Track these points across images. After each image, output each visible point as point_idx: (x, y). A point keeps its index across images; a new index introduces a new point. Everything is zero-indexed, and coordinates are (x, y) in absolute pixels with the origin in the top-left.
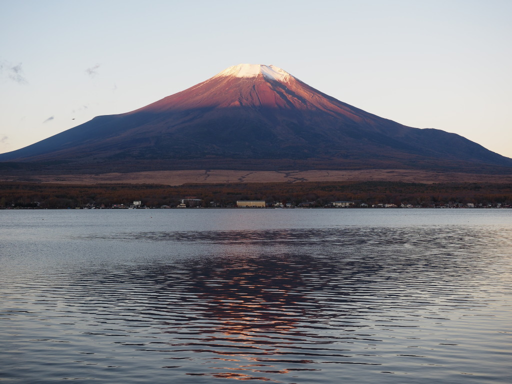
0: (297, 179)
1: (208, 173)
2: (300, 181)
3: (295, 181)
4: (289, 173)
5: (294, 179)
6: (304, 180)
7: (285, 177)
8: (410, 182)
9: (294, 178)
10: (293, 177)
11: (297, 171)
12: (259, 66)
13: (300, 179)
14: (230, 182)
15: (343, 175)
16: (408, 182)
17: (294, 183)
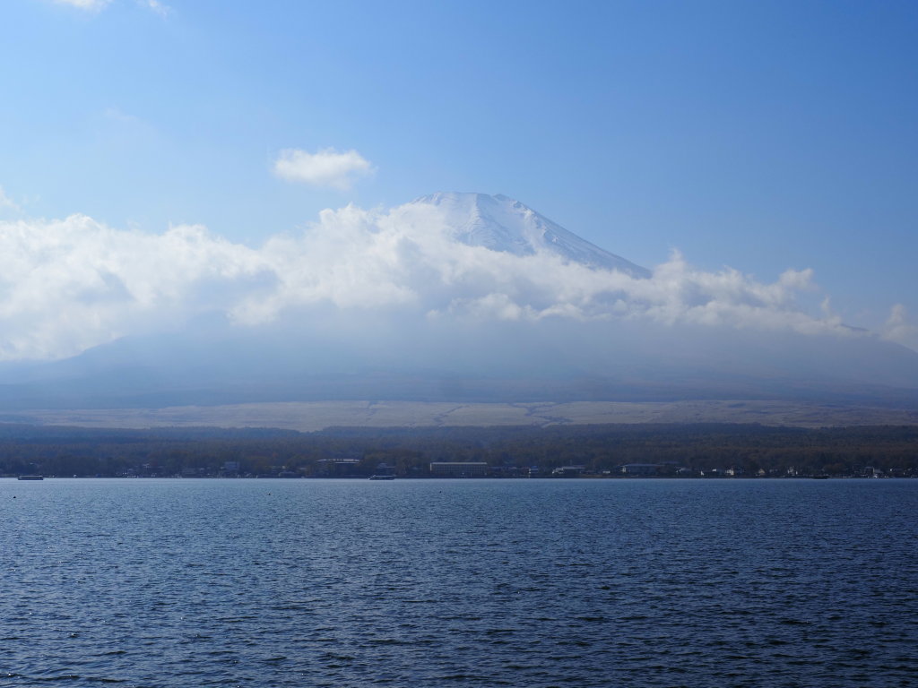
0: (550, 418)
1: (374, 406)
2: (557, 423)
3: (547, 423)
4: (536, 407)
5: (544, 420)
6: (568, 420)
7: (527, 415)
8: (776, 426)
9: (546, 418)
10: (544, 414)
11: (551, 403)
13: (555, 420)
14: (416, 425)
15: (642, 412)
16: (772, 426)
17: (544, 427)
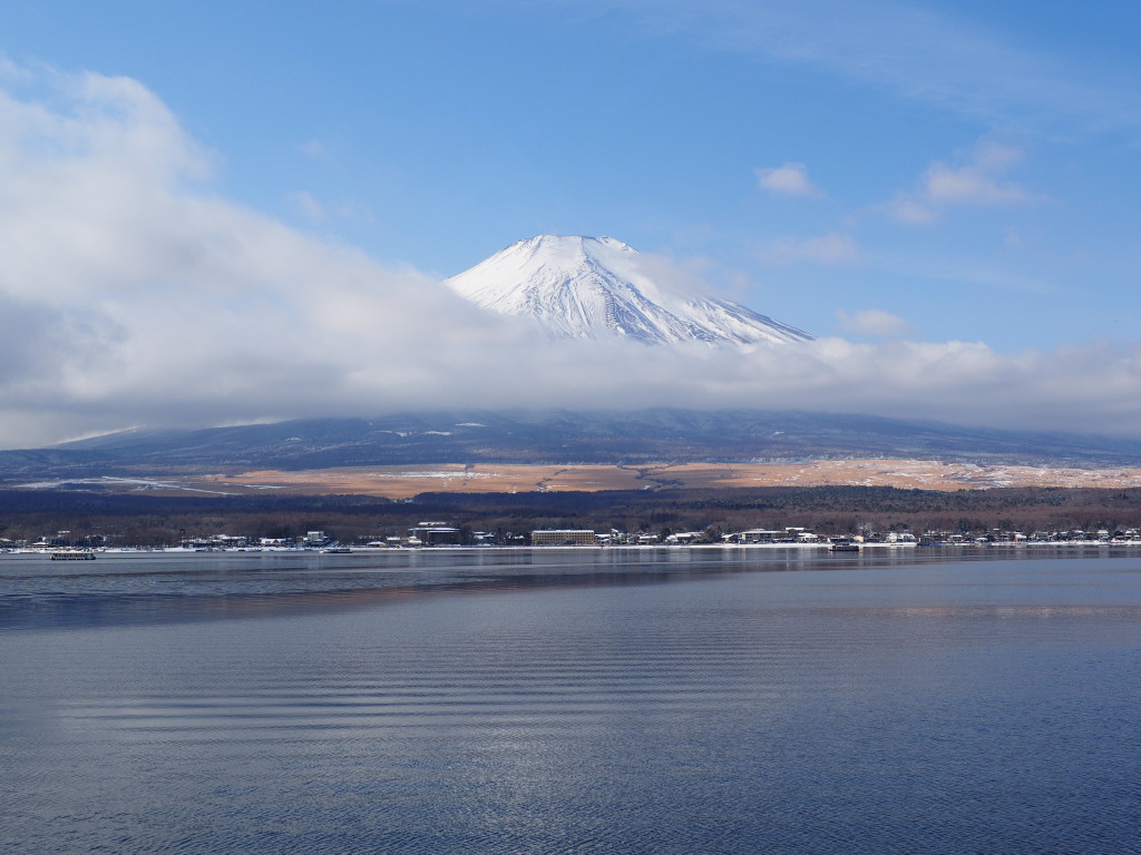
0: (664, 482)
2: (670, 487)
3: (661, 486)
4: (647, 469)
5: (656, 484)
6: (680, 484)
7: (638, 478)
8: (911, 487)
9: (658, 481)
10: (656, 477)
12: (580, 239)
13: (668, 483)
14: (516, 490)
16: (905, 488)
17: (656, 490)
